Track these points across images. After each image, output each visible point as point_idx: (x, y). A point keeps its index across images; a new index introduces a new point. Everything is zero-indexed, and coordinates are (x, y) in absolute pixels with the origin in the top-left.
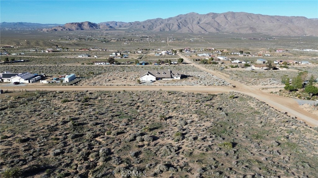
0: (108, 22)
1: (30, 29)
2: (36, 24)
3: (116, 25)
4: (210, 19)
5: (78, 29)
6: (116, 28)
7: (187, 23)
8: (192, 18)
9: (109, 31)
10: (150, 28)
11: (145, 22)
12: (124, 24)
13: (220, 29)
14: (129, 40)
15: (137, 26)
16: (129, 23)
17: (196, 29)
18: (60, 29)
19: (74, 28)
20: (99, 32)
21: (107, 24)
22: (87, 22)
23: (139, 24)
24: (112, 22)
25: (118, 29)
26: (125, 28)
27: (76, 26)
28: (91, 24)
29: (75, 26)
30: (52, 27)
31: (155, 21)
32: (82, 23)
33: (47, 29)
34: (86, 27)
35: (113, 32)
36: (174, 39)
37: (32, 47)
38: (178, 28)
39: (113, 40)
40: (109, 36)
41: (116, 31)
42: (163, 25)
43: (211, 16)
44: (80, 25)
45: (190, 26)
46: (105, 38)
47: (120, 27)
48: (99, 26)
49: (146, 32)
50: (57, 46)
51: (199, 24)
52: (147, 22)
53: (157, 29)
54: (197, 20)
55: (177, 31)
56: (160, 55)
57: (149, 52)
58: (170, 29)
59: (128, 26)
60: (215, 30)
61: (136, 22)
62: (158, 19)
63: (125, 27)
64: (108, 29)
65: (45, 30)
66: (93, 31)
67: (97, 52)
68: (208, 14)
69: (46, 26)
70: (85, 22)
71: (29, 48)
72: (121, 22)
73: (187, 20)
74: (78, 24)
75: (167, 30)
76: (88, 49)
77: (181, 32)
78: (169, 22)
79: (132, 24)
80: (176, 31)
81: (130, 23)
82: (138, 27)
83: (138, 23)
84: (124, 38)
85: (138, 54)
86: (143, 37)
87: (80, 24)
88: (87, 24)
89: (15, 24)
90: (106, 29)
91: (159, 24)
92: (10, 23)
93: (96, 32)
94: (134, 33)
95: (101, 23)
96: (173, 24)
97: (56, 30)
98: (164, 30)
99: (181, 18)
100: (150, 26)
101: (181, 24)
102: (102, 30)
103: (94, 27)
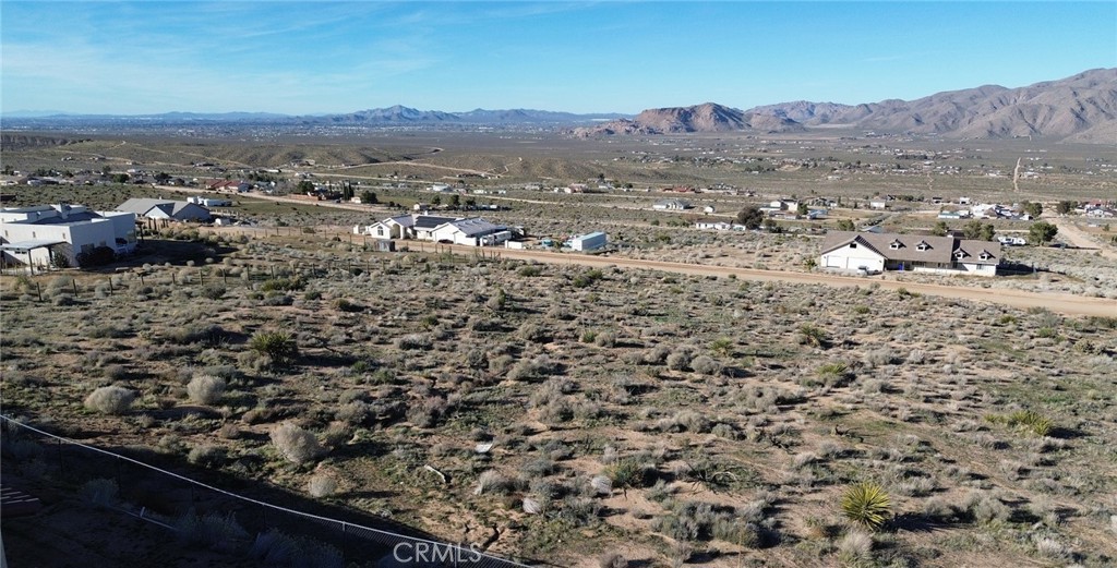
0: (783, 105)
1: (541, 129)
2: (561, 113)
3: (811, 113)
5: (676, 129)
6: (805, 126)
9: (783, 137)
10: (944, 123)
11: (928, 101)
12: (841, 110)
14: (849, 166)
15: (893, 117)
16: (860, 106)
18: (621, 129)
19: (664, 125)
20: (744, 138)
21: (779, 112)
22: (710, 104)
23: (901, 110)
24: (798, 104)
25: (816, 129)
26: (844, 126)
27: (673, 118)
28: (723, 111)
29: (668, 117)
30: (602, 123)
31: (971, 99)
32: (693, 110)
33: (587, 130)
34: (704, 121)
35: (793, 137)
36: (1046, 165)
37: (534, 179)
38: (1077, 125)
39: (787, 166)
40: (778, 152)
41: (806, 136)
42: (1003, 112)
44: (686, 116)
46: (760, 160)
47: (825, 120)
49: (926, 140)
50: (602, 176)
52: (934, 100)
53: (974, 128)
55: (1067, 136)
56: (962, 217)
57: (918, 206)
58: (1037, 127)
59: (855, 119)
61: (889, 102)
62: (985, 91)
63: (843, 121)
64: (779, 127)
65: (579, 132)
66: (725, 137)
67: (721, 198)
69: (586, 120)
70: (705, 105)
71: (524, 180)
72: (831, 104)
74: (679, 113)
75: (1022, 130)
76: (693, 190)
77: (1086, 141)
78: (1035, 101)
79: (871, 112)
80: (1061, 138)
81: (866, 105)
82: (895, 120)
83: (895, 107)
84: (831, 159)
85: (868, 212)
86: (907, 157)
87: (686, 113)
88: (707, 112)
89: (504, 115)
90: (770, 128)
91: (988, 107)
92: (493, 112)
93: (735, 138)
94: (874, 144)
95: (757, 108)
96: (1052, 109)
97: (610, 132)
98: (1005, 130)
99: (1093, 84)
100: (944, 116)
101: (1090, 110)
102: (756, 132)
103: (731, 122)
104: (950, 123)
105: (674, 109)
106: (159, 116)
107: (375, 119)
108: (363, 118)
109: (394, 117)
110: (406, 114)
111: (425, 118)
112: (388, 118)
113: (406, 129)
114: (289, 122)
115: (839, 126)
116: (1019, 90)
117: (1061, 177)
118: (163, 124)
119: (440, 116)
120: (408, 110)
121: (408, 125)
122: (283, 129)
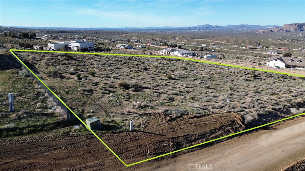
27: (295, 27)
30: (270, 28)
32: (303, 24)
33: (264, 31)
37: (238, 44)
69: (265, 27)
74: (298, 25)
76: (288, 49)
87: (301, 25)
97: (272, 31)
105: (296, 24)
106: (147, 28)
107: (199, 28)
108: (196, 28)
109: (205, 27)
111: (214, 27)
112: (203, 28)
114: (177, 29)
118: (148, 30)
119: (218, 27)
120: (209, 25)
121: (208, 29)
122: (175, 31)
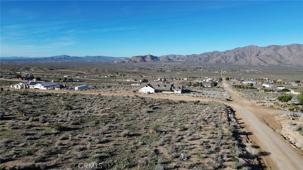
0: (168, 55)
1: (105, 61)
2: (111, 57)
3: (175, 57)
4: (271, 51)
5: (141, 61)
6: (173, 61)
7: (245, 55)
8: (250, 50)
9: (168, 63)
11: (202, 55)
12: (182, 57)
13: (283, 61)
14: (183, 70)
15: (194, 58)
17: (255, 61)
18: (127, 61)
19: (138, 60)
20: (158, 63)
21: (167, 57)
22: (150, 55)
23: (196, 57)
24: (172, 55)
25: (176, 61)
26: (183, 60)
27: (140, 58)
28: (153, 57)
30: (122, 60)
31: (212, 54)
32: (145, 56)
33: (118, 61)
34: (148, 59)
35: (170, 63)
36: (228, 70)
38: (235, 60)
39: (168, 70)
40: (166, 67)
41: (174, 63)
42: (219, 57)
43: (273, 48)
44: (143, 58)
45: (248, 58)
47: (178, 59)
48: (160, 58)
49: (202, 64)
50: (118, 73)
51: (258, 57)
52: (204, 54)
53: (213, 61)
54: (256, 52)
55: (233, 63)
56: (204, 82)
58: (227, 61)
59: (185, 59)
60: (277, 62)
61: (193, 55)
62: (215, 52)
63: (182, 59)
64: (167, 61)
65: (116, 62)
66: (154, 63)
68: (269, 47)
69: (118, 59)
70: (148, 55)
72: (180, 55)
73: (245, 52)
74: (142, 57)
75: (223, 62)
76: (140, 76)
77: (237, 64)
78: (226, 55)
79: (189, 57)
81: (188, 55)
83: (194, 56)
86: (197, 68)
87: (143, 57)
88: (149, 57)
89: (95, 57)
90: (165, 61)
91: (216, 56)
92: (92, 57)
93: (156, 63)
94: (190, 65)
95: (162, 56)
96: (230, 57)
97: (124, 62)
98: (220, 61)
99: (238, 51)
100: (206, 58)
101: (238, 57)
102: (161, 62)
103: (155, 60)
104: (207, 60)
105: (140, 56)
107: (57, 58)
108: (53, 58)
109: (63, 58)
110: (66, 57)
111: (72, 58)
112: (61, 58)
113: (66, 61)
114: (30, 59)
115: (181, 60)
116: (222, 52)
117: (232, 72)
119: (76, 58)
120: (67, 56)
121: (66, 60)
122: (28, 61)
